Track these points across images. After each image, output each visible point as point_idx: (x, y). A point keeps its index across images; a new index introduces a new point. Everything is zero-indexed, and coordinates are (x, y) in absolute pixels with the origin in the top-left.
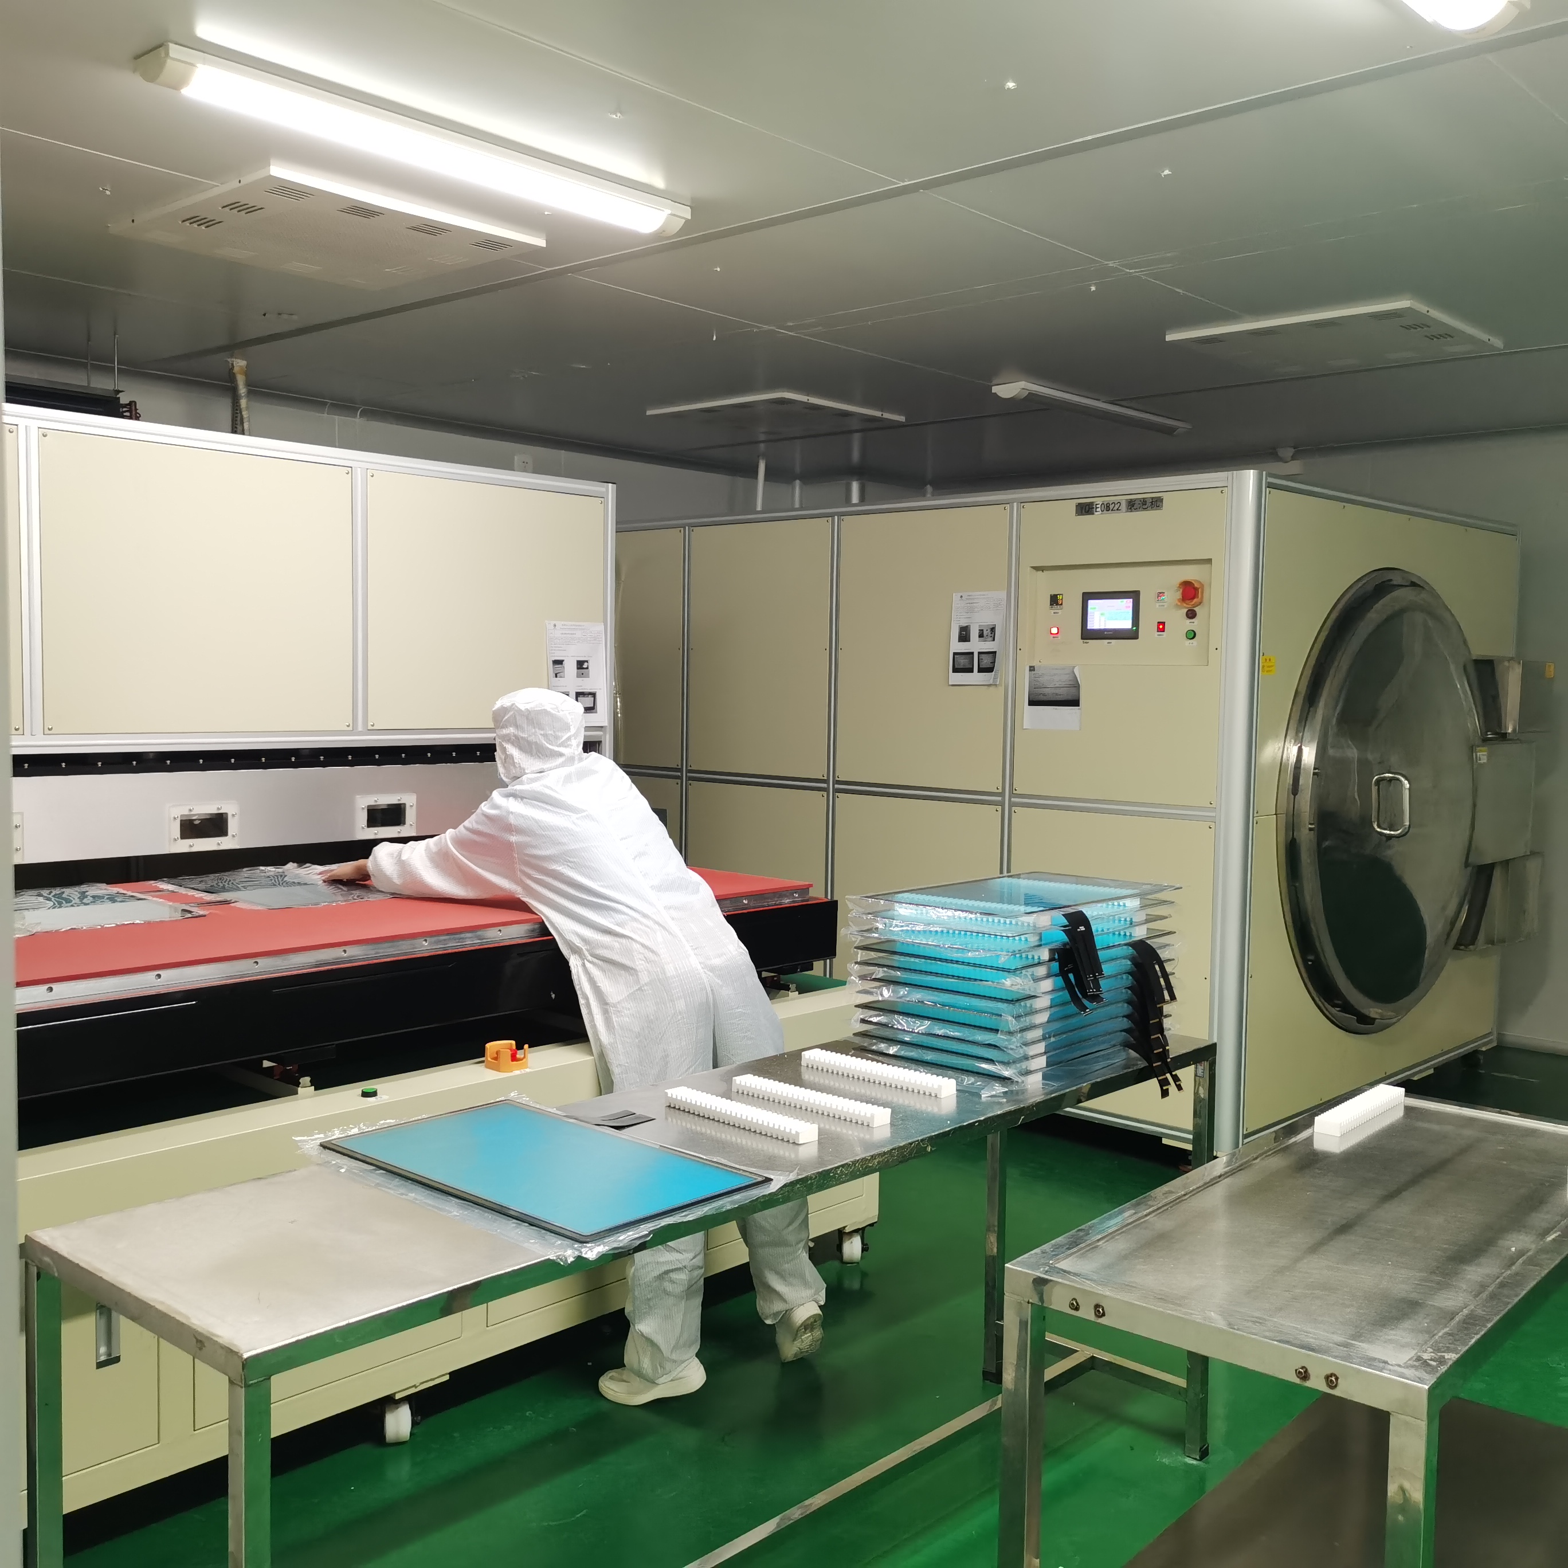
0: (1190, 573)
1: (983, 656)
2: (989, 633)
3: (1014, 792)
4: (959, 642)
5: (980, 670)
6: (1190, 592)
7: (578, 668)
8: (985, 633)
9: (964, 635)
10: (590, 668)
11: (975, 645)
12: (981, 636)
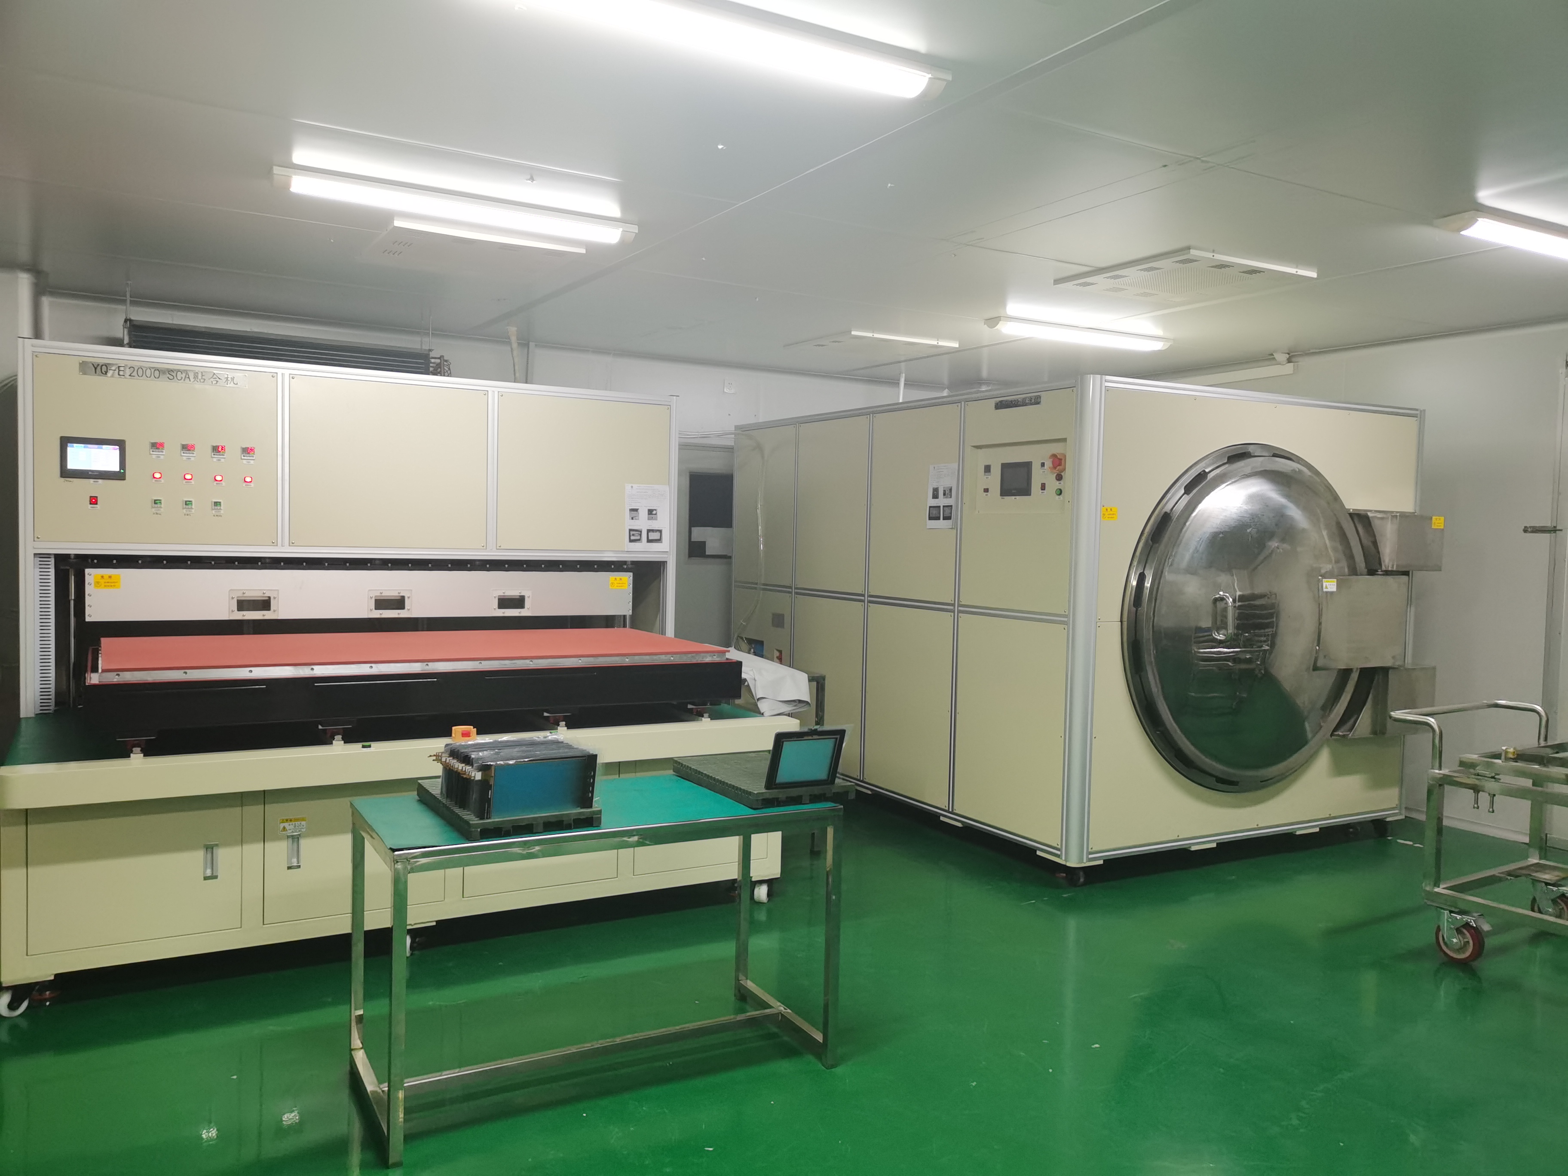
0: (1056, 449)
1: (945, 508)
2: (948, 493)
3: (960, 603)
4: (933, 498)
5: (944, 518)
6: (1058, 462)
7: (649, 514)
8: (947, 492)
9: (935, 496)
10: (658, 514)
11: (942, 501)
12: (944, 494)
